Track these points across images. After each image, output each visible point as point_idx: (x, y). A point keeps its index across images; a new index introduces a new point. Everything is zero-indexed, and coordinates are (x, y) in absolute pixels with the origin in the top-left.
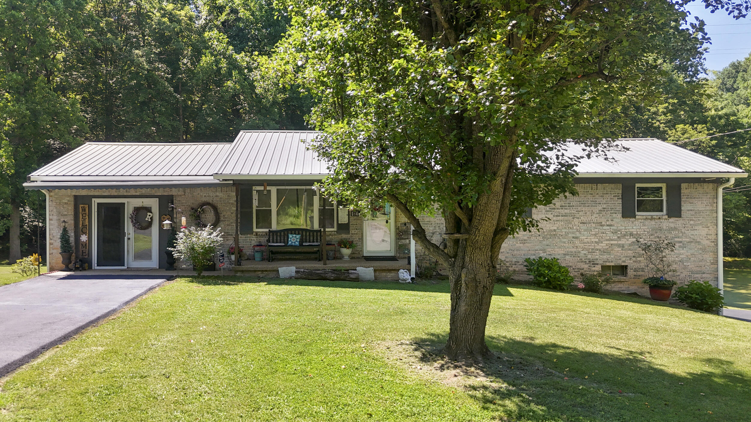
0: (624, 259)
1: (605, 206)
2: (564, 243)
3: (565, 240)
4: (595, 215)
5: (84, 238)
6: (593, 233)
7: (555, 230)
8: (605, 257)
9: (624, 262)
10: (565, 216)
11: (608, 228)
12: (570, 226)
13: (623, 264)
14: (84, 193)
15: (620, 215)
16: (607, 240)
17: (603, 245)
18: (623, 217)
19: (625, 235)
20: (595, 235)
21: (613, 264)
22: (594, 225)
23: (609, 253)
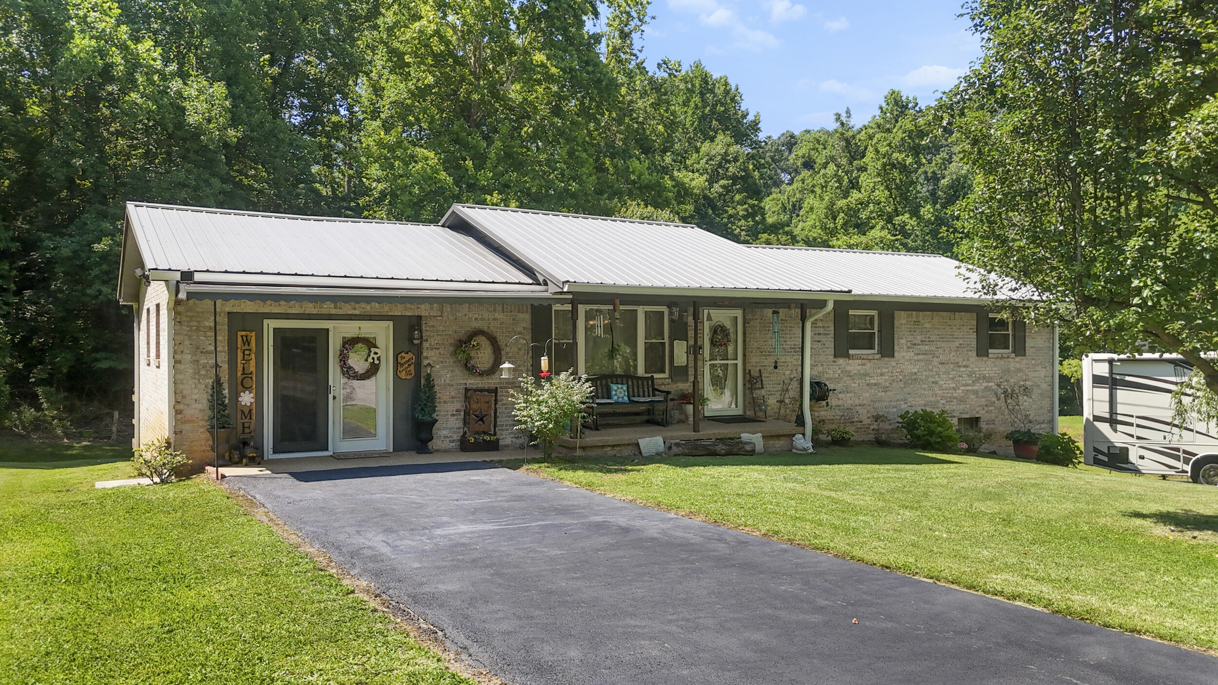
0: (977, 409)
1: (961, 342)
2: (924, 389)
3: (925, 386)
4: (953, 354)
5: (247, 399)
6: (951, 376)
7: (916, 373)
8: (962, 407)
9: (977, 413)
10: (925, 354)
11: (964, 369)
12: (930, 367)
13: (977, 416)
14: (249, 307)
15: (975, 353)
16: (964, 385)
17: (959, 393)
18: (977, 355)
19: (979, 379)
20: (953, 379)
21: (968, 416)
22: (952, 366)
23: (965, 402)
